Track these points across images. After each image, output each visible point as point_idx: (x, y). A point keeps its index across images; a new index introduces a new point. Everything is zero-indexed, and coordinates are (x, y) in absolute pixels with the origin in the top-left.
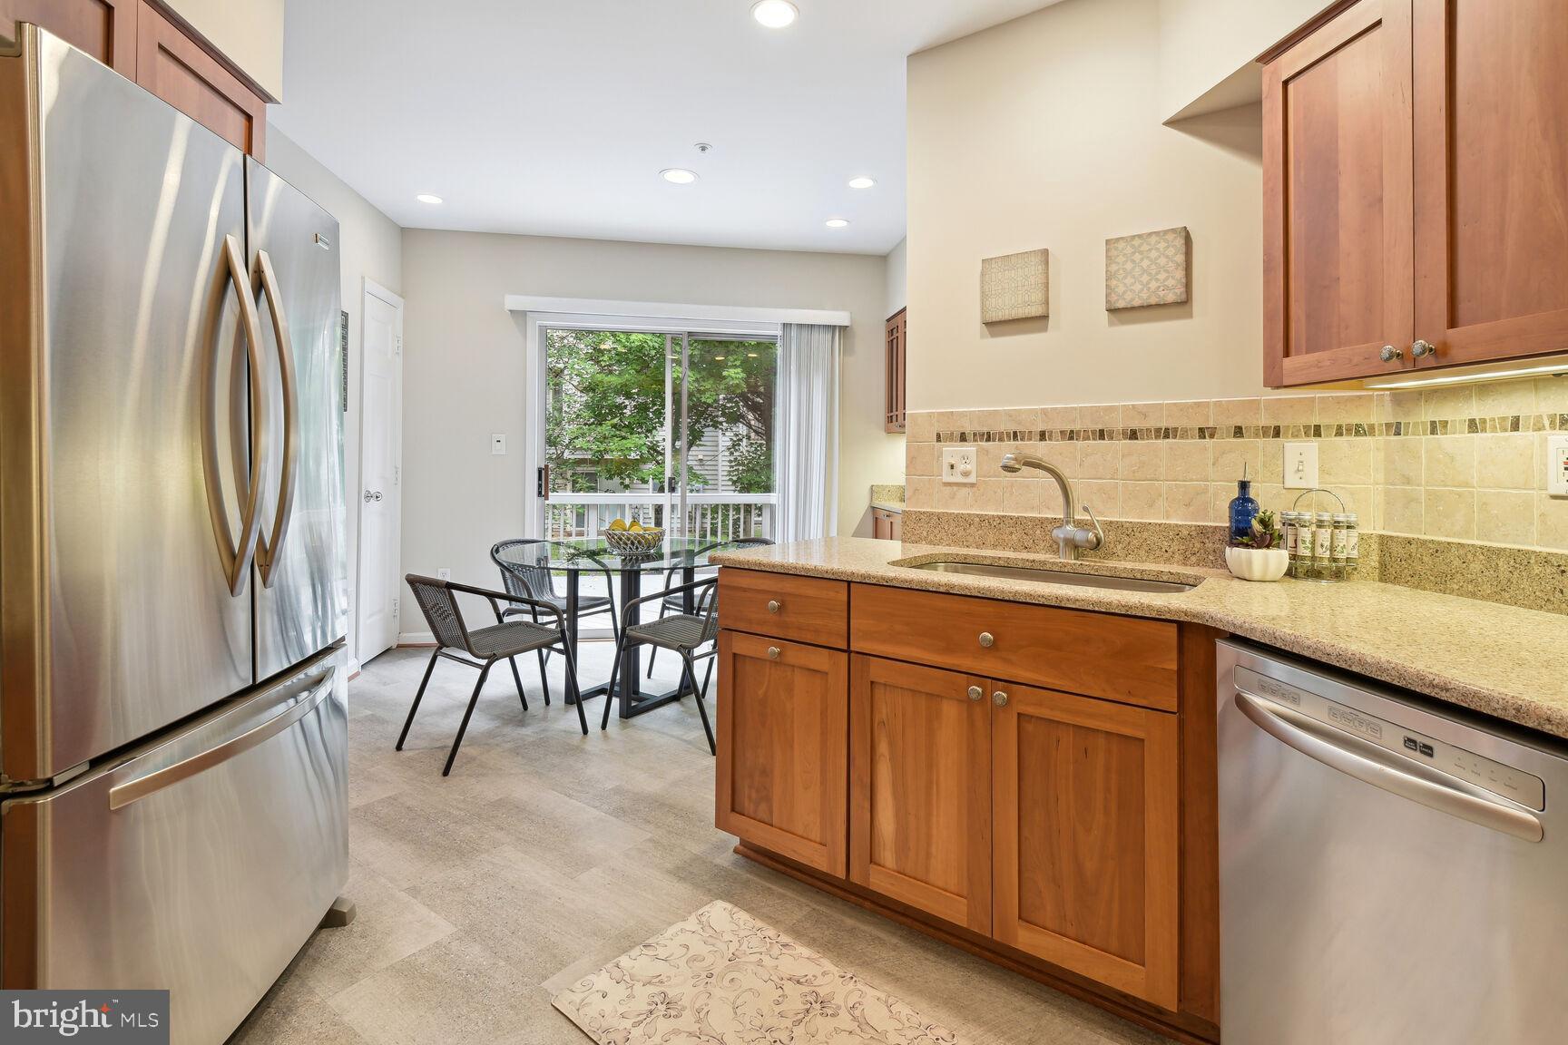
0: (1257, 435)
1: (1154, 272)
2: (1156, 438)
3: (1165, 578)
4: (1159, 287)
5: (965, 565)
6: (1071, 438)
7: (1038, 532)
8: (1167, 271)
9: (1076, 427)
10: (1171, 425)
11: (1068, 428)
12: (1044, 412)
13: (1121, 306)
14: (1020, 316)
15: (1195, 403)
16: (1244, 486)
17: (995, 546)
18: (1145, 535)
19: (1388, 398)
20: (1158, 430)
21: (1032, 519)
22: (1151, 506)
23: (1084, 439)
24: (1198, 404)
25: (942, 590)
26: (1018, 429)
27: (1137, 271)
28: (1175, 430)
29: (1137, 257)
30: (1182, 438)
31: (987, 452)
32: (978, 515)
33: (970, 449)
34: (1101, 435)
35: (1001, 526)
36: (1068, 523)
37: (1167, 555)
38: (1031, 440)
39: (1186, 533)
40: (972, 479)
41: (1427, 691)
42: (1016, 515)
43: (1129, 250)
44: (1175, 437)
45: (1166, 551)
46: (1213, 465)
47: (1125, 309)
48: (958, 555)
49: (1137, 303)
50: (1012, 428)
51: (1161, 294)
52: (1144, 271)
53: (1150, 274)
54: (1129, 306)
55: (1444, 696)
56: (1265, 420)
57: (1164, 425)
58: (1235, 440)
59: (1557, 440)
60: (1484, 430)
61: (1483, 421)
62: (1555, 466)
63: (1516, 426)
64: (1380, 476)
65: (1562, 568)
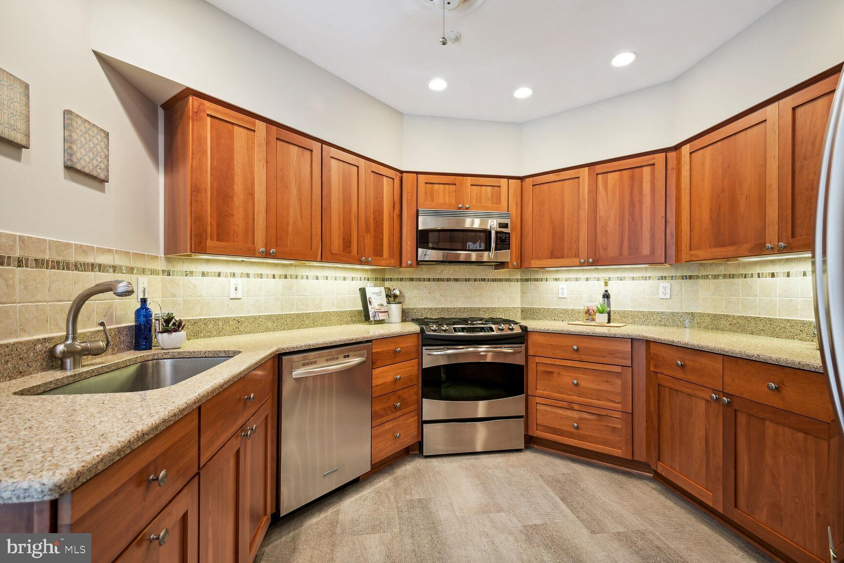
0: (129, 272)
1: (95, 154)
2: (91, 271)
4: (97, 166)
8: (100, 157)
9: (46, 257)
11: (40, 256)
12: (21, 239)
13: (78, 168)
16: (144, 301)
20: (92, 265)
21: (25, 343)
24: (109, 250)
27: (87, 147)
28: (100, 266)
29: (87, 136)
30: (103, 271)
38: (9, 265)
44: (100, 271)
51: (98, 170)
52: (90, 150)
53: (93, 154)
54: (83, 170)
56: (132, 264)
58: (122, 275)
59: (233, 280)
60: (208, 276)
61: (208, 273)
62: (233, 290)
63: (219, 275)
64: (160, 294)
65: (238, 321)
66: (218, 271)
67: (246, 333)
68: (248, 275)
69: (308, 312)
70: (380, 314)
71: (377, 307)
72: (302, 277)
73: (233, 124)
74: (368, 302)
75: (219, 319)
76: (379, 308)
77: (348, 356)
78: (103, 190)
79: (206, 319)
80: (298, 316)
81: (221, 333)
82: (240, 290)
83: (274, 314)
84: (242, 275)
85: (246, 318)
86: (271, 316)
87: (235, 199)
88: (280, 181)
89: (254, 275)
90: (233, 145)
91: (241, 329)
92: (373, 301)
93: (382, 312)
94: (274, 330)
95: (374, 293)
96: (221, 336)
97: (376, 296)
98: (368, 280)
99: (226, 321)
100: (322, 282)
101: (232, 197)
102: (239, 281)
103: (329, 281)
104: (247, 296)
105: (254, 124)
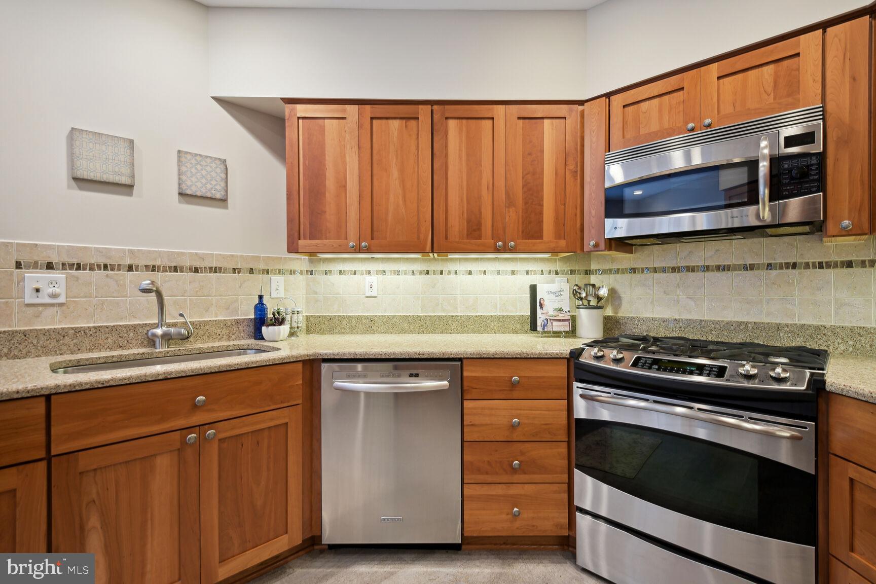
0: (259, 273)
1: (209, 179)
2: (210, 272)
3: (231, 348)
4: (212, 188)
5: (80, 366)
6: (153, 270)
7: (132, 334)
8: (216, 181)
9: (157, 263)
10: (219, 265)
11: (151, 263)
12: (131, 251)
13: (189, 193)
14: (111, 181)
15: (231, 255)
16: (261, 297)
17: (90, 350)
18: (207, 327)
19: (307, 260)
20: (211, 268)
21: (125, 326)
22: (207, 311)
23: (163, 271)
24: (232, 256)
25: (160, 377)
26: (108, 262)
27: (199, 175)
28: (220, 269)
29: (199, 167)
30: (224, 273)
31: (77, 279)
32: (72, 328)
33: (59, 276)
34: (175, 269)
35: (97, 334)
36: (162, 325)
37: (219, 337)
38: (120, 270)
39: (229, 323)
40: (62, 300)
41: (417, 357)
42: (112, 324)
43: (194, 161)
44: (220, 272)
45: (219, 335)
46: (240, 287)
47: (191, 196)
48: (71, 360)
49: (199, 194)
50: (102, 261)
51: (214, 192)
52: (203, 177)
53: (206, 179)
54: (194, 194)
55: (423, 357)
56: (262, 266)
57: (214, 265)
58: (250, 275)
59: (368, 278)
60: (345, 274)
61: (344, 271)
62: (367, 287)
63: (355, 273)
64: (305, 291)
65: (371, 320)
66: (354, 269)
67: (379, 333)
68: (384, 272)
69: (454, 314)
70: (555, 323)
71: (551, 313)
72: (449, 273)
73: (324, 118)
74: (538, 304)
75: (352, 317)
76: (556, 314)
77: (417, 375)
78: (226, 207)
79: (340, 316)
80: (440, 318)
81: (355, 331)
82: (375, 287)
83: (411, 314)
84: (377, 273)
85: (379, 317)
86: (407, 316)
87: (327, 194)
88: (377, 164)
89: (391, 272)
90: (324, 140)
91: (375, 328)
92: (546, 303)
93: (559, 320)
94: (411, 332)
95: (549, 292)
96: (354, 334)
97: (552, 296)
98: (557, 273)
99: (359, 319)
100: (477, 278)
101: (325, 193)
102: (373, 279)
103: (488, 277)
104: (383, 295)
105: (345, 111)
